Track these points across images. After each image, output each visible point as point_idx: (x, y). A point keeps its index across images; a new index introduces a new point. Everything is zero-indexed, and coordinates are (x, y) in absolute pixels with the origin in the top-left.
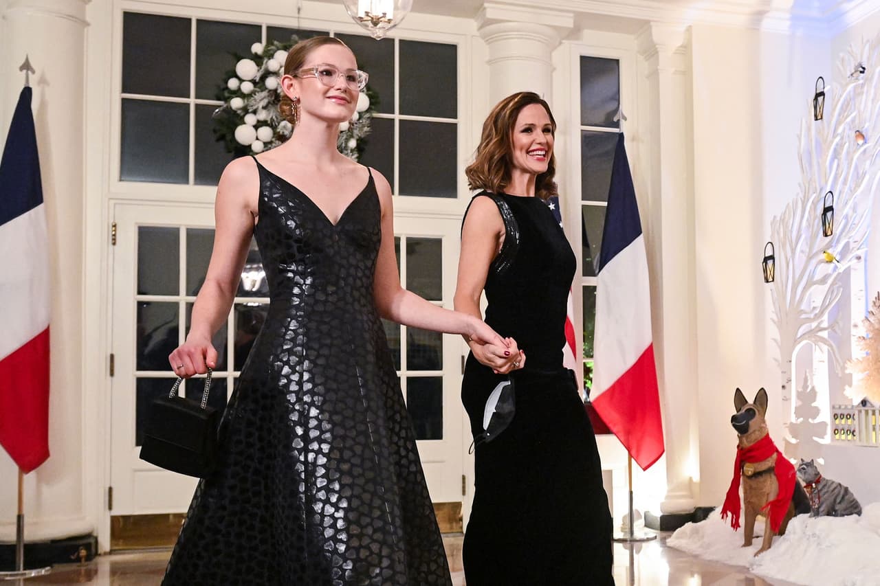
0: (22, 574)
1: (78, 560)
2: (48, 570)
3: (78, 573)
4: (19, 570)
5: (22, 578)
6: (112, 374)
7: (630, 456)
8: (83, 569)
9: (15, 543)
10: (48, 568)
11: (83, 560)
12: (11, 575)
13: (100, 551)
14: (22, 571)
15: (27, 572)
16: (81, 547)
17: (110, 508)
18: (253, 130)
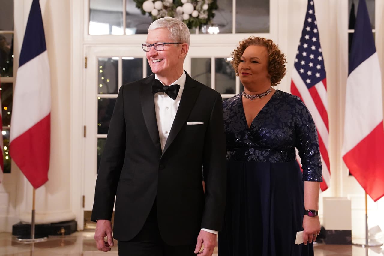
0: (34, 241)
1: (61, 234)
2: (46, 239)
3: (61, 241)
4: (32, 238)
5: (33, 243)
6: (85, 136)
7: (367, 193)
8: (63, 239)
9: (30, 224)
10: (46, 238)
11: (63, 234)
12: (27, 241)
13: (78, 229)
14: (34, 239)
15: (35, 240)
16: (63, 228)
17: (84, 206)
18: (152, 3)
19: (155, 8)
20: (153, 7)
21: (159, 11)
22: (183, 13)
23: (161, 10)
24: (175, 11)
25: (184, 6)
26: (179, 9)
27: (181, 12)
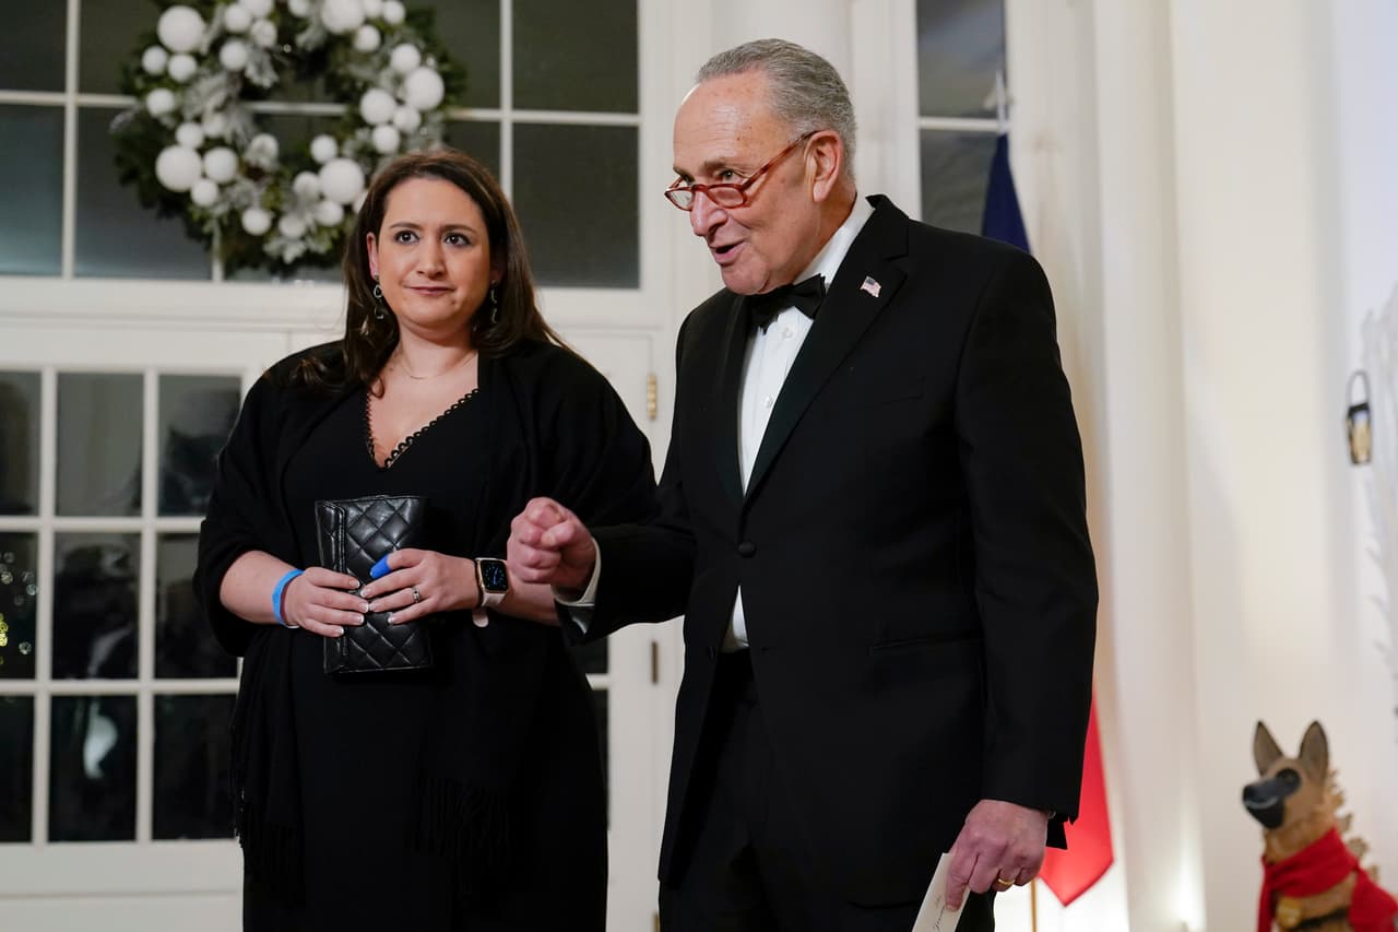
18: (195, 157)
19: (204, 176)
20: (198, 173)
21: (222, 187)
22: (322, 197)
23: (232, 183)
24: (290, 190)
25: (325, 172)
26: (305, 181)
27: (314, 194)
